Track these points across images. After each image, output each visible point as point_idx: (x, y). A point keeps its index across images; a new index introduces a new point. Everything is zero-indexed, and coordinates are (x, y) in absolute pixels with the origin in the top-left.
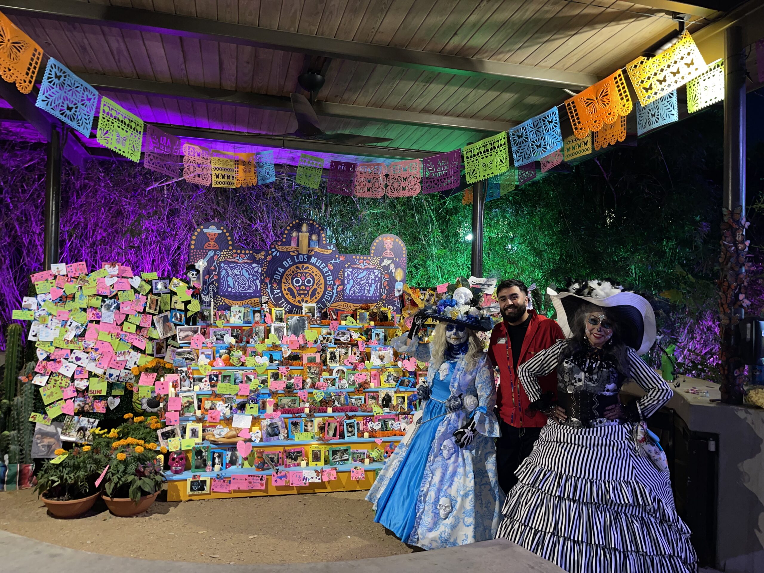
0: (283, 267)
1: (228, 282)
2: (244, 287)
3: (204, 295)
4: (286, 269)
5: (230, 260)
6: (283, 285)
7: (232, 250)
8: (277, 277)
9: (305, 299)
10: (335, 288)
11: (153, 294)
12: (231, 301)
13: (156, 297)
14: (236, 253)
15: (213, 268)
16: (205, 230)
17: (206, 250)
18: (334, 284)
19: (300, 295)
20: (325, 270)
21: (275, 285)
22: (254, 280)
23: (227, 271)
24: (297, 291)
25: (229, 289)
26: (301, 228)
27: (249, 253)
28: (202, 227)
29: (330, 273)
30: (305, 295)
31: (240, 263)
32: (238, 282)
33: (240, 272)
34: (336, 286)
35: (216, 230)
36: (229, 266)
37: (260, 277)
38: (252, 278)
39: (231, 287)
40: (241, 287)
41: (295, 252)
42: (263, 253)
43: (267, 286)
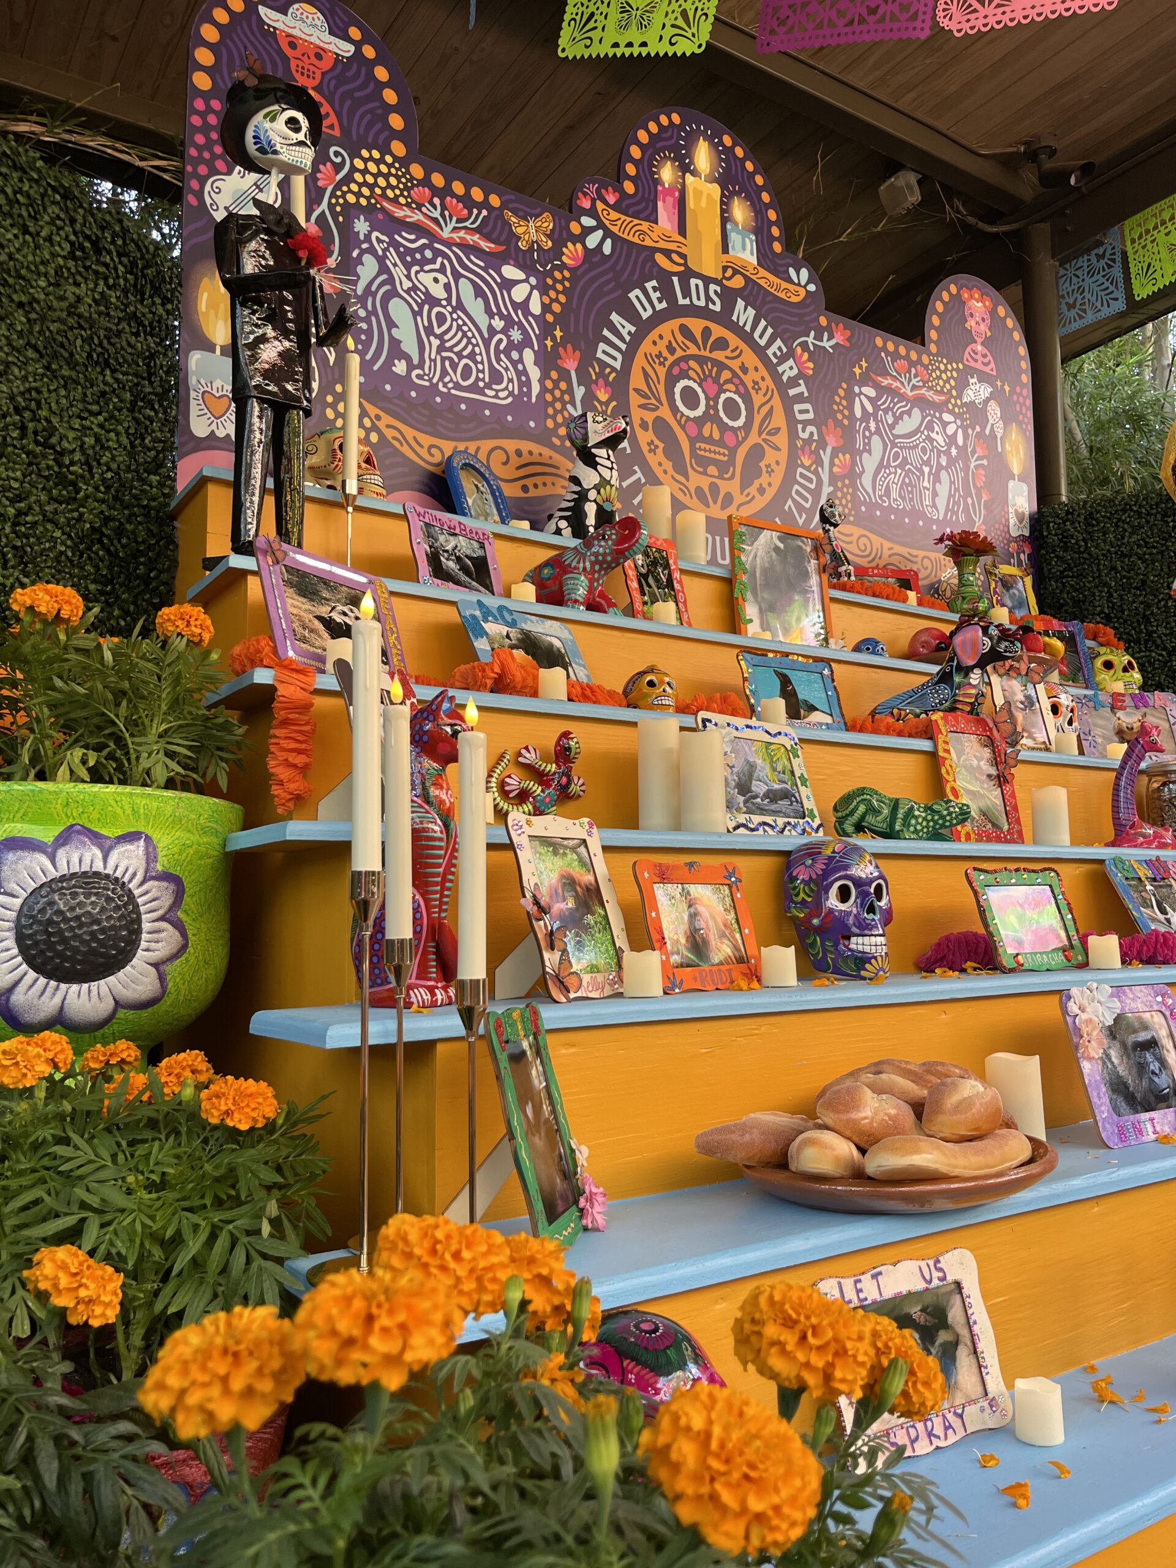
0: (631, 314)
1: (391, 324)
4: (644, 328)
6: (635, 400)
7: (404, 163)
8: (608, 355)
9: (724, 487)
10: (826, 460)
12: (409, 432)
14: (426, 182)
16: (269, 16)
18: (822, 444)
19: (704, 463)
20: (788, 370)
21: (603, 396)
23: (383, 269)
24: (692, 441)
25: (400, 367)
26: (690, 155)
27: (487, 204)
29: (802, 388)
30: (724, 468)
31: (448, 243)
32: (440, 337)
33: (447, 287)
34: (829, 449)
35: (327, 37)
36: (396, 245)
37: (541, 339)
38: (505, 331)
39: (408, 358)
40: (454, 367)
41: (675, 257)
42: (547, 222)
43: (570, 391)
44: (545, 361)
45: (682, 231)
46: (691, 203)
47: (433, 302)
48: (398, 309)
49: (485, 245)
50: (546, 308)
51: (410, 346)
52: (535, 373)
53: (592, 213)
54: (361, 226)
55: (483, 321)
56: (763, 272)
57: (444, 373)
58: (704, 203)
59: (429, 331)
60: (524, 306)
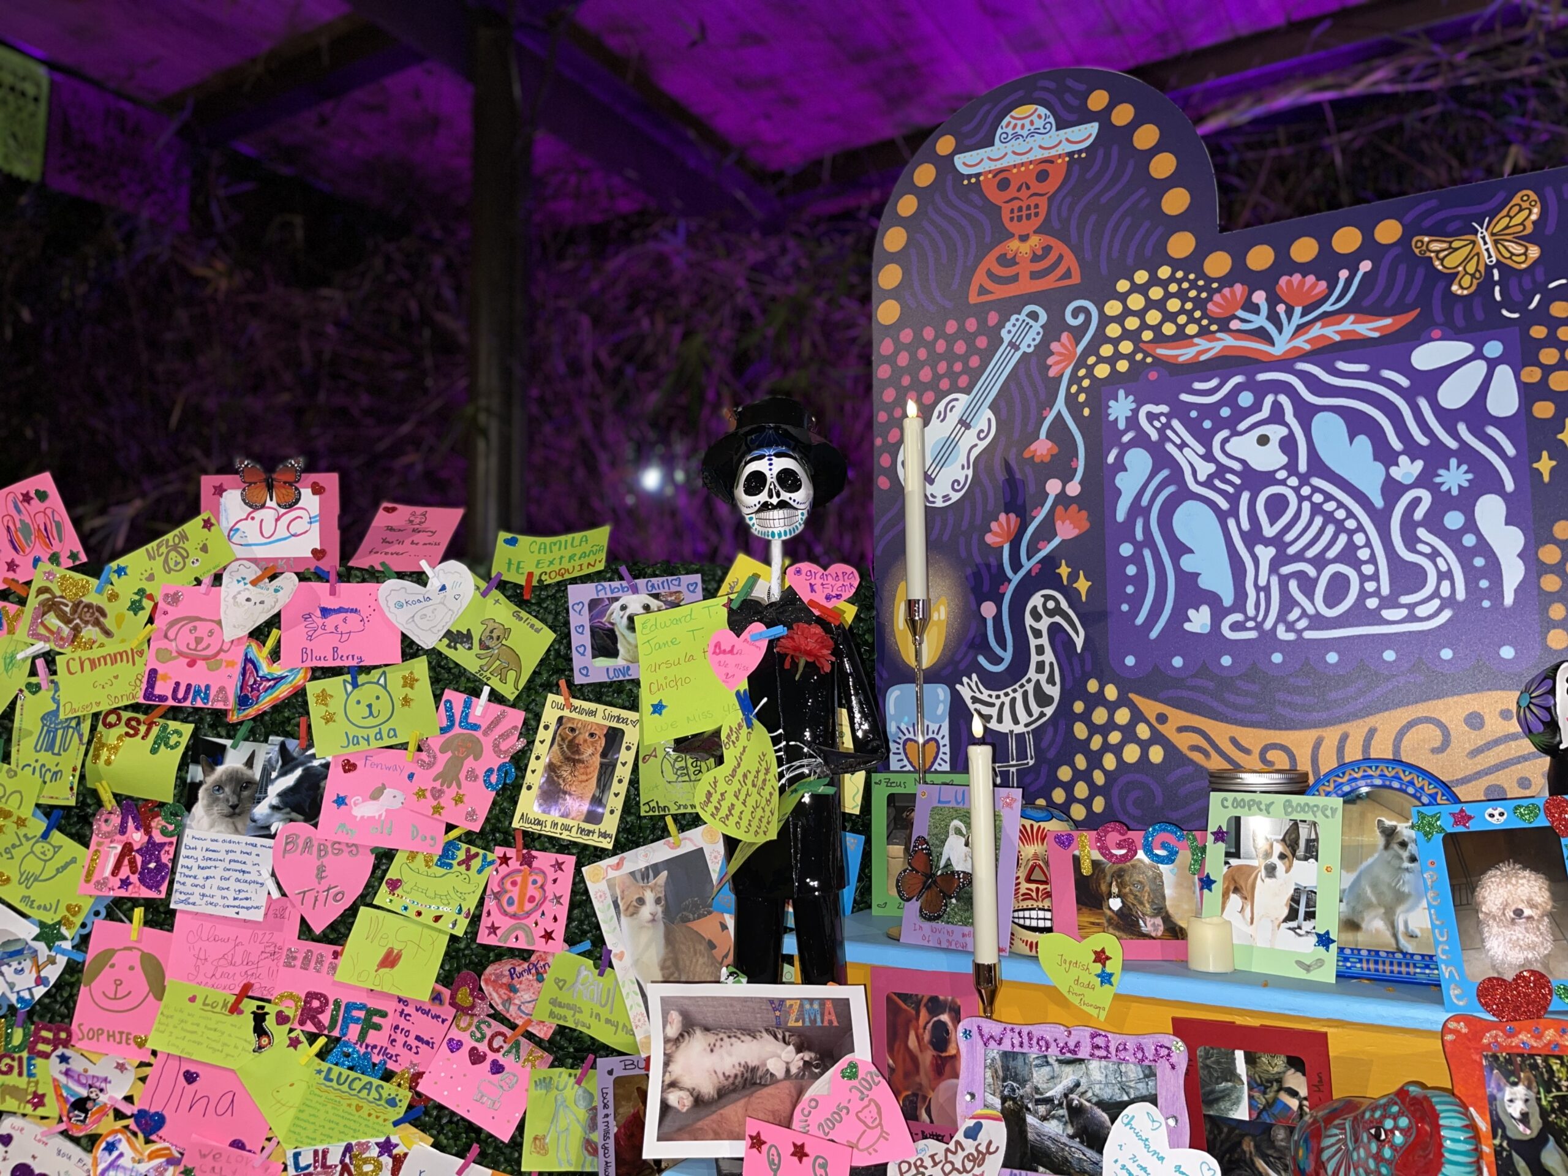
1: (1178, 549)
2: (1338, 588)
3: (992, 682)
5: (1185, 354)
7: (1193, 263)
11: (578, 692)
12: (1220, 732)
13: (602, 715)
14: (1240, 273)
15: (1042, 447)
16: (969, 163)
17: (981, 311)
22: (1443, 502)
23: (1161, 459)
25: (1199, 620)
27: (1370, 248)
28: (945, 145)
31: (1285, 364)
32: (1278, 542)
33: (1288, 445)
36: (1180, 411)
37: (1521, 466)
38: (1424, 480)
40: (1308, 586)
42: (1526, 209)
44: (1538, 505)
47: (1258, 480)
48: (1191, 521)
49: (1369, 329)
50: (1533, 393)
51: (1217, 581)
52: (1510, 542)
54: (1120, 408)
55: (1370, 476)
57: (1288, 601)
59: (1253, 537)
60: (1474, 410)
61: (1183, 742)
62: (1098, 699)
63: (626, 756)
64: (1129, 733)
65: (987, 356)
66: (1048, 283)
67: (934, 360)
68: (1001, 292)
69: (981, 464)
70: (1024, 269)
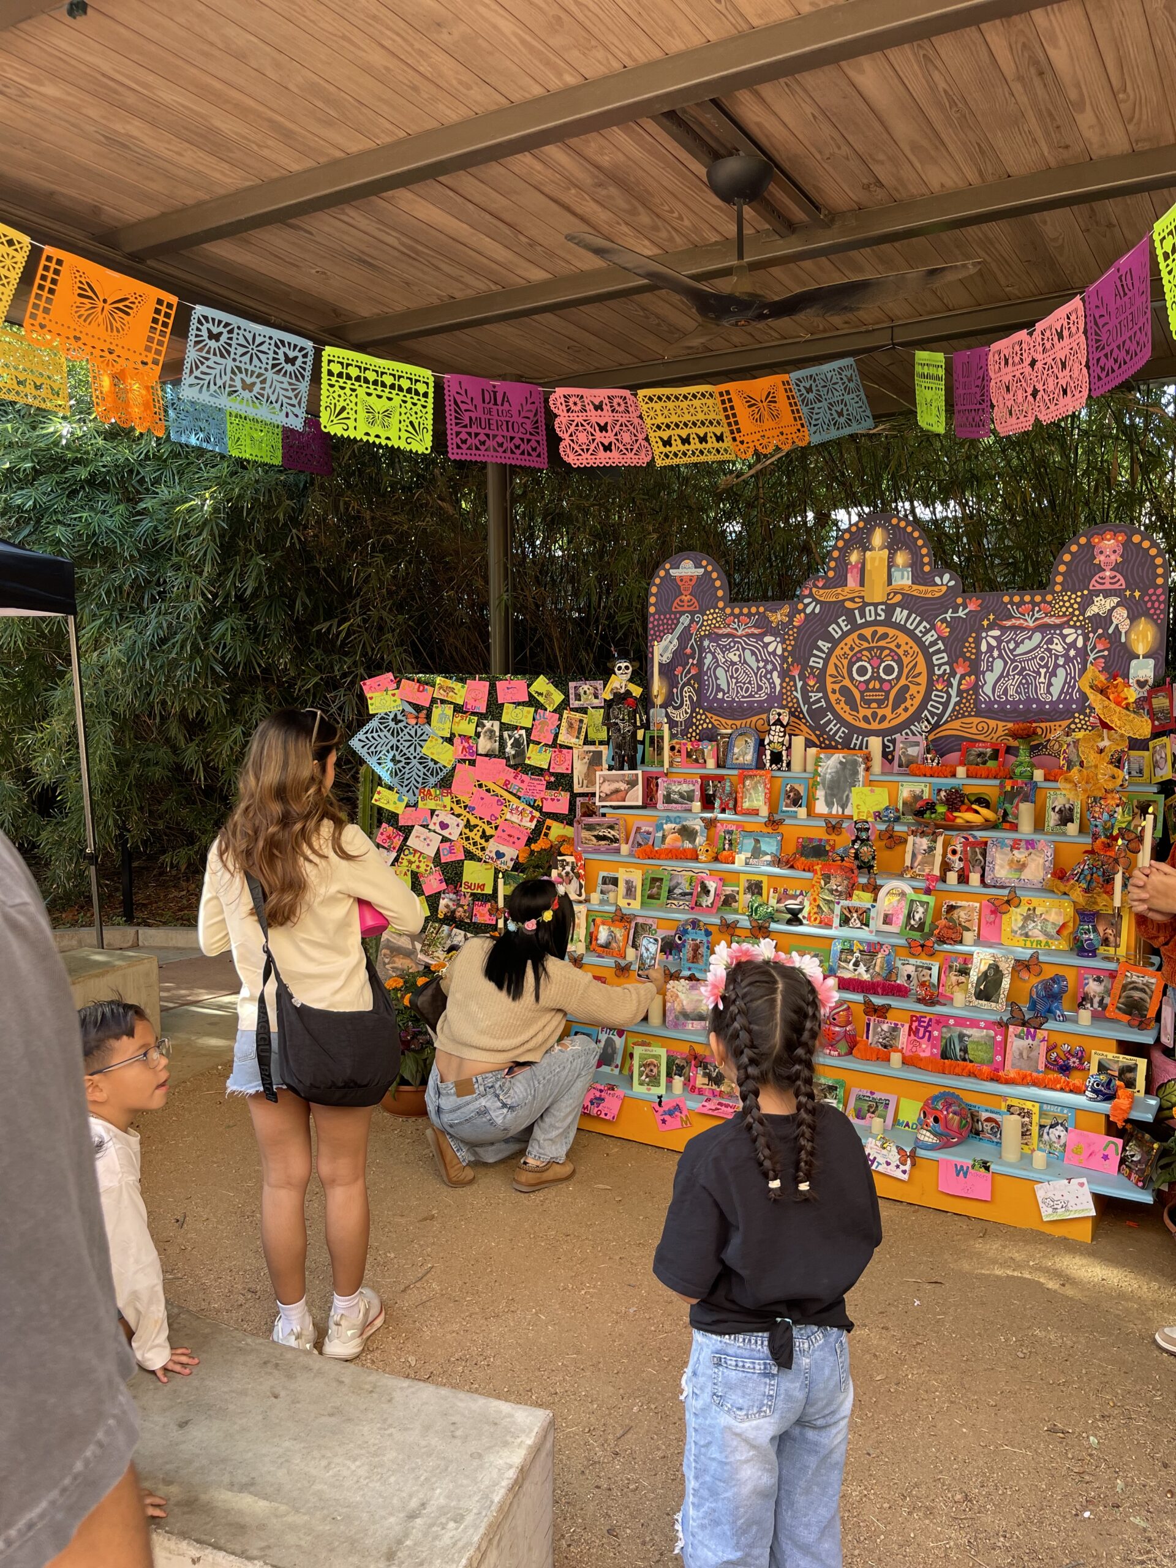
0: (828, 638)
1: (717, 679)
2: (747, 690)
3: (676, 708)
5: (720, 632)
6: (829, 680)
7: (723, 609)
9: (880, 712)
10: (955, 682)
12: (723, 720)
13: (578, 716)
15: (688, 651)
16: (673, 572)
17: (675, 613)
18: (953, 674)
19: (868, 703)
20: (929, 638)
21: (812, 683)
22: (767, 672)
23: (714, 657)
24: (862, 693)
25: (720, 695)
26: (869, 541)
27: (758, 613)
28: (667, 566)
29: (941, 645)
30: (880, 703)
31: (740, 637)
32: (736, 678)
33: (740, 656)
34: (958, 677)
35: (694, 570)
36: (719, 645)
37: (781, 665)
38: (764, 667)
39: (723, 691)
40: (742, 689)
41: (857, 600)
42: (786, 609)
43: (795, 685)
44: (784, 675)
45: (862, 584)
46: (868, 567)
47: (733, 663)
48: (720, 672)
49: (756, 631)
50: (784, 650)
51: (724, 686)
52: (778, 681)
53: (811, 595)
54: (706, 643)
55: (754, 665)
56: (915, 587)
57: (738, 692)
58: (877, 563)
59: (732, 677)
60: (774, 653)
61: (715, 723)
62: (698, 713)
63: (584, 726)
64: (705, 721)
65: (676, 625)
66: (691, 609)
67: (663, 624)
68: (680, 609)
69: (675, 653)
70: (686, 604)
